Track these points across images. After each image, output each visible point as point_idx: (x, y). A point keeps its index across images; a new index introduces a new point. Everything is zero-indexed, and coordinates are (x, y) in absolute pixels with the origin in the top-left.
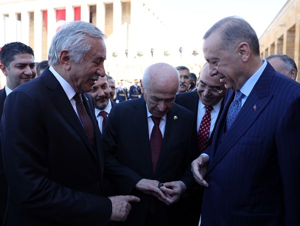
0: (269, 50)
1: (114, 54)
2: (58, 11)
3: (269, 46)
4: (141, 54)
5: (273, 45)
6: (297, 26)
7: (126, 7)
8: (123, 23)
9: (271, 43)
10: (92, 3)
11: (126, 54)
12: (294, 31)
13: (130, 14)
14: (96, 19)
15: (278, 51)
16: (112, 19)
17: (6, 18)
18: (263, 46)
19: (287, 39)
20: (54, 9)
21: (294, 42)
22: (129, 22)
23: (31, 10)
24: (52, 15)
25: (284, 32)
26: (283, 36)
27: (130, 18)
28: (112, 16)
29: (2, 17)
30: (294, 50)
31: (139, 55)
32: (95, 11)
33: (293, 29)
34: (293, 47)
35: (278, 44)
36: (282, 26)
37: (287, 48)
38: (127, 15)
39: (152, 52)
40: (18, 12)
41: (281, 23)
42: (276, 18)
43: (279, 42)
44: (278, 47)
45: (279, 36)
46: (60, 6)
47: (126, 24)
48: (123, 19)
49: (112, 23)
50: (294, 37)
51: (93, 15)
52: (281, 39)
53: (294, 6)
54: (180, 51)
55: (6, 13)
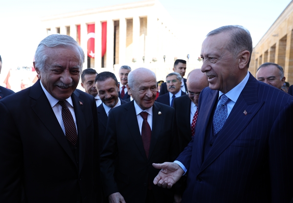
0: (263, 57)
1: (133, 60)
2: (89, 26)
3: (263, 53)
4: (155, 60)
5: (266, 52)
6: (288, 36)
7: (143, 21)
8: (141, 35)
9: (265, 50)
10: (116, 19)
11: (144, 60)
12: (286, 40)
13: (146, 27)
14: (119, 32)
15: (271, 57)
16: (132, 31)
17: (49, 31)
18: (258, 53)
19: (279, 47)
20: (86, 24)
21: (285, 49)
22: (146, 34)
23: (68, 25)
24: (84, 29)
25: (277, 41)
26: (275, 44)
27: (146, 30)
28: (132, 29)
29: (46, 30)
30: (285, 57)
31: (153, 60)
32: (118, 25)
33: (285, 39)
34: (285, 54)
35: (271, 52)
36: (275, 36)
37: (279, 54)
38: (144, 28)
39: (164, 58)
40: (58, 26)
41: (274, 34)
42: (269, 29)
43: (272, 50)
44: (271, 54)
45: (272, 45)
46: (90, 22)
47: (143, 35)
48: (141, 32)
49: (132, 35)
50: (285, 45)
51: (117, 28)
52: (274, 47)
53: (286, 19)
54: (187, 57)
55: (49, 28)
